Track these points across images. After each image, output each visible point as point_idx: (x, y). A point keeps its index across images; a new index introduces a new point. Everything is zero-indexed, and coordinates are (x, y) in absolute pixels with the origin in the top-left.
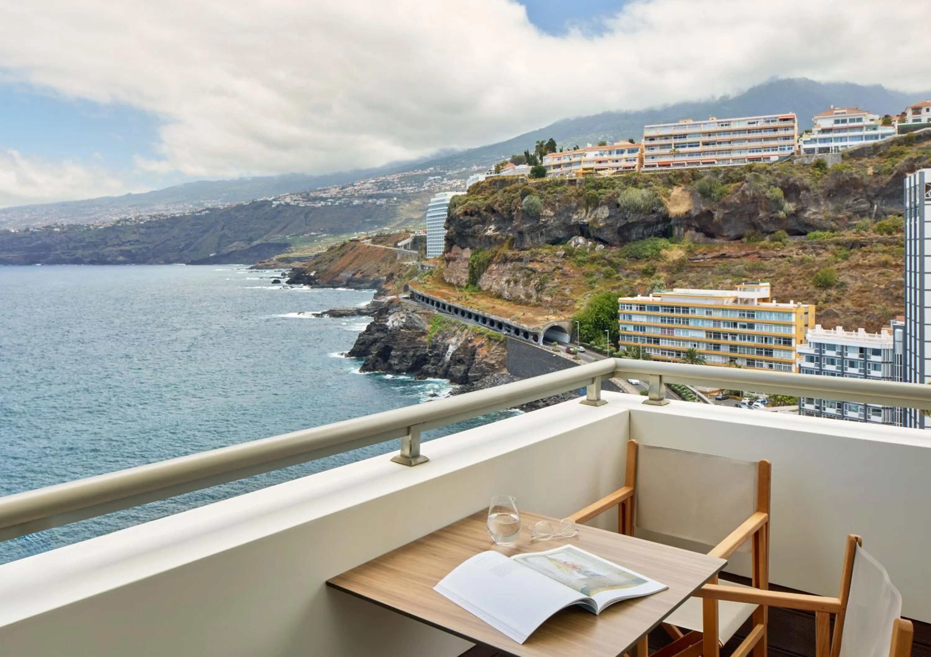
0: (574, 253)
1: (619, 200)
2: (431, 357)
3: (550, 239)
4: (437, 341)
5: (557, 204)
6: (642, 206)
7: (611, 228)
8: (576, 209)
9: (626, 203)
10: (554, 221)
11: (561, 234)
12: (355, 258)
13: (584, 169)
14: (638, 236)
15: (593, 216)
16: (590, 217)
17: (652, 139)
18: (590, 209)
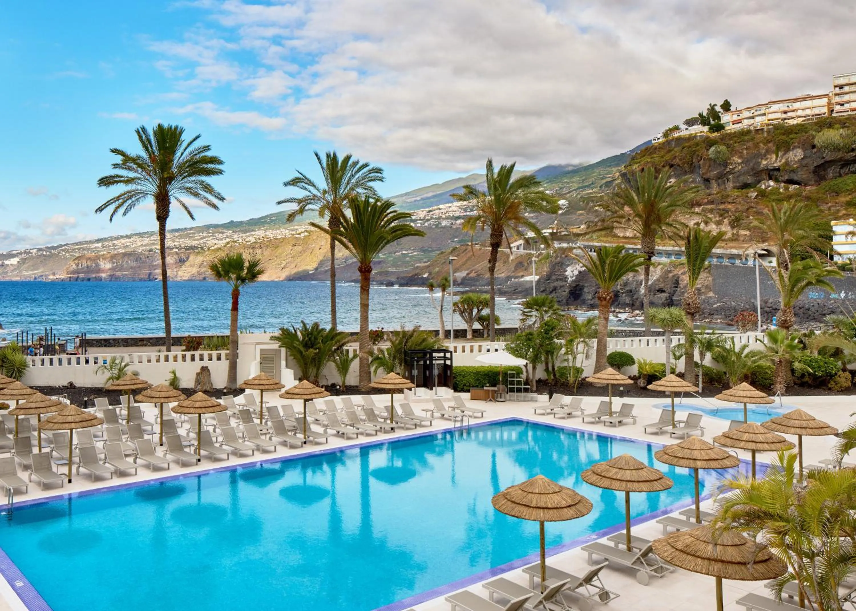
0: (767, 194)
1: (816, 142)
2: (623, 293)
3: (738, 185)
4: (628, 279)
5: (745, 152)
6: (841, 145)
7: (805, 168)
8: (765, 155)
9: (824, 142)
10: (742, 167)
11: (750, 180)
12: (467, 260)
13: (769, 120)
14: (835, 175)
15: (783, 161)
16: (780, 162)
17: (841, 87)
18: (780, 154)
